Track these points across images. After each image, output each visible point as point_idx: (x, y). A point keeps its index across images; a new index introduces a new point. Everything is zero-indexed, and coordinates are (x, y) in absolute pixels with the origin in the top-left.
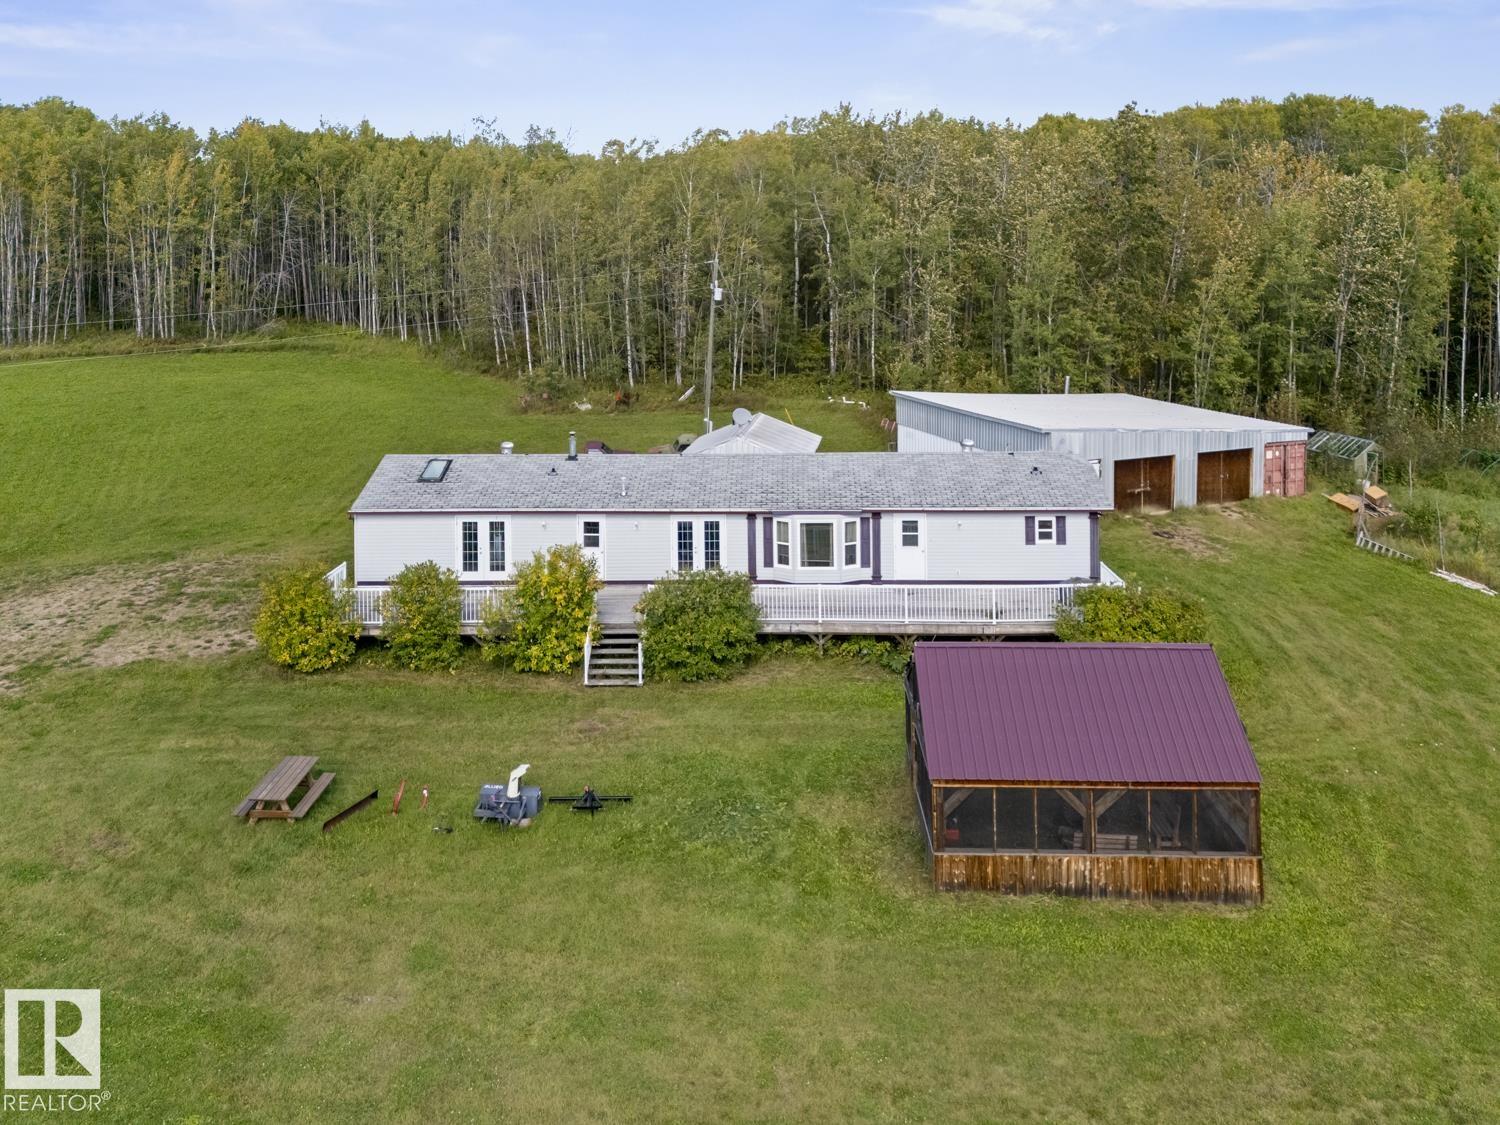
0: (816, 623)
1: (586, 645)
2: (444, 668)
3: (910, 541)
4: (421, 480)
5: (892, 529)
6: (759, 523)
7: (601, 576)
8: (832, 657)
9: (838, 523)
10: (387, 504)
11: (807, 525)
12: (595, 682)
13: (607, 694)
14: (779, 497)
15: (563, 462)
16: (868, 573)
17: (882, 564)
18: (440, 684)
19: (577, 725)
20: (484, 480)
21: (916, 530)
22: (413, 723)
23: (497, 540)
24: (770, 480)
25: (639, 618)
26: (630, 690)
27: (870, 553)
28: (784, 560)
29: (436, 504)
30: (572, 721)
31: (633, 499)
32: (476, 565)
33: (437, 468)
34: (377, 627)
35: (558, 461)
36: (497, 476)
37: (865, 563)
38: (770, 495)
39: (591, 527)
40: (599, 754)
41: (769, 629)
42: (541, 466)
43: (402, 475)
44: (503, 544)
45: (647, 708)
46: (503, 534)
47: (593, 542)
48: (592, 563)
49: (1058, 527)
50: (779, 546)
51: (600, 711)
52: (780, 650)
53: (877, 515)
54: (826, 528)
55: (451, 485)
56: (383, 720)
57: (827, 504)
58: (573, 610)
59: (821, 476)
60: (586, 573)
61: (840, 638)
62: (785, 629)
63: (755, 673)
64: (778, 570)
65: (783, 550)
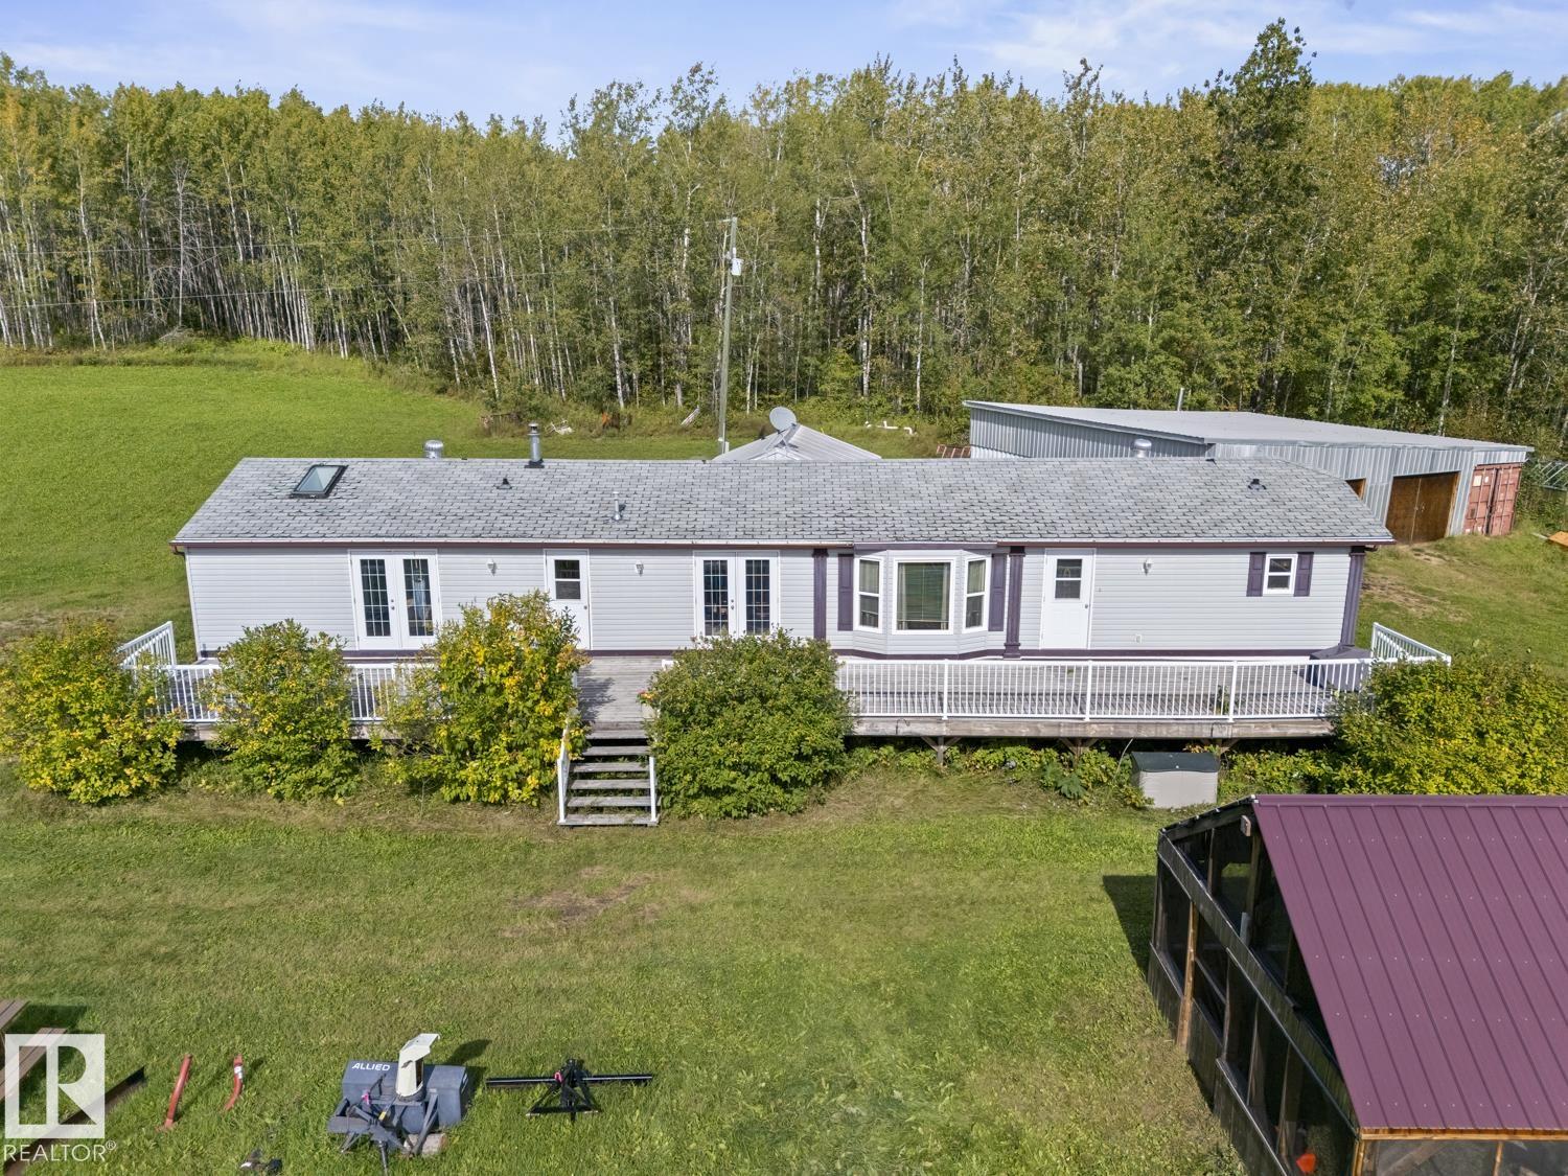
0: (939, 720)
1: (559, 761)
2: (325, 794)
3: (1068, 589)
4: (296, 495)
5: (1041, 570)
6: (832, 563)
7: (583, 644)
8: (959, 771)
9: (958, 562)
10: (237, 530)
11: (907, 565)
12: (576, 819)
13: (598, 841)
14: (864, 522)
15: (521, 471)
16: (999, 640)
17: (1022, 626)
18: (317, 822)
19: (546, 901)
20: (396, 496)
21: (1078, 573)
22: (256, 900)
23: (419, 588)
24: (846, 498)
25: (649, 713)
26: (637, 832)
27: (1006, 609)
28: (870, 619)
29: (315, 531)
30: (538, 894)
31: (632, 525)
32: (387, 626)
33: (325, 476)
34: (211, 727)
35: (514, 469)
36: (416, 489)
37: (995, 625)
38: (848, 521)
39: (568, 569)
40: (584, 964)
41: (861, 730)
42: (487, 477)
43: (264, 487)
44: (428, 594)
45: (666, 866)
46: (426, 579)
47: (570, 591)
48: (566, 624)
49: (1300, 568)
50: (862, 596)
51: (585, 873)
52: (875, 762)
53: (1018, 550)
54: (936, 570)
55: (342, 503)
56: (202, 894)
57: (941, 533)
58: (537, 702)
59: (924, 492)
60: (556, 642)
61: (970, 743)
62: (888, 729)
63: (839, 801)
64: (861, 635)
65: (870, 604)
